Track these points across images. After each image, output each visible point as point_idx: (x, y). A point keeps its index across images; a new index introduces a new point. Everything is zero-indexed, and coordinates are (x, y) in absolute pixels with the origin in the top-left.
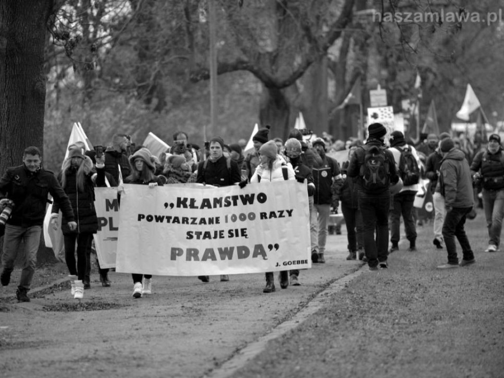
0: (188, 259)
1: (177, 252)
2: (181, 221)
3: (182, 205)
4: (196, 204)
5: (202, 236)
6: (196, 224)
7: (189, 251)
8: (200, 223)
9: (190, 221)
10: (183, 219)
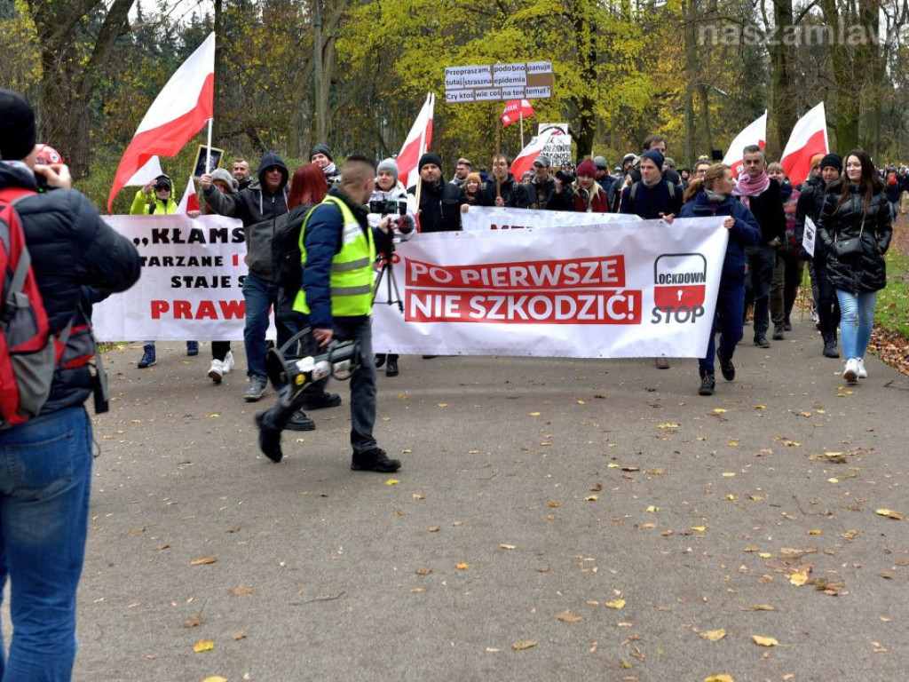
0: (177, 316)
1: (161, 306)
2: (161, 261)
3: (160, 240)
4: (181, 237)
5: (193, 283)
6: (184, 265)
7: (177, 304)
8: (190, 264)
9: (175, 261)
10: (165, 259)
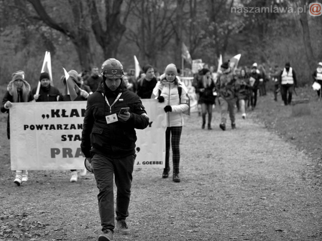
0: (64, 156)
1: (56, 151)
2: (56, 127)
3: (55, 116)
4: (66, 114)
5: (73, 138)
6: (68, 129)
7: (64, 150)
8: (71, 128)
9: (63, 127)
10: (58, 125)
